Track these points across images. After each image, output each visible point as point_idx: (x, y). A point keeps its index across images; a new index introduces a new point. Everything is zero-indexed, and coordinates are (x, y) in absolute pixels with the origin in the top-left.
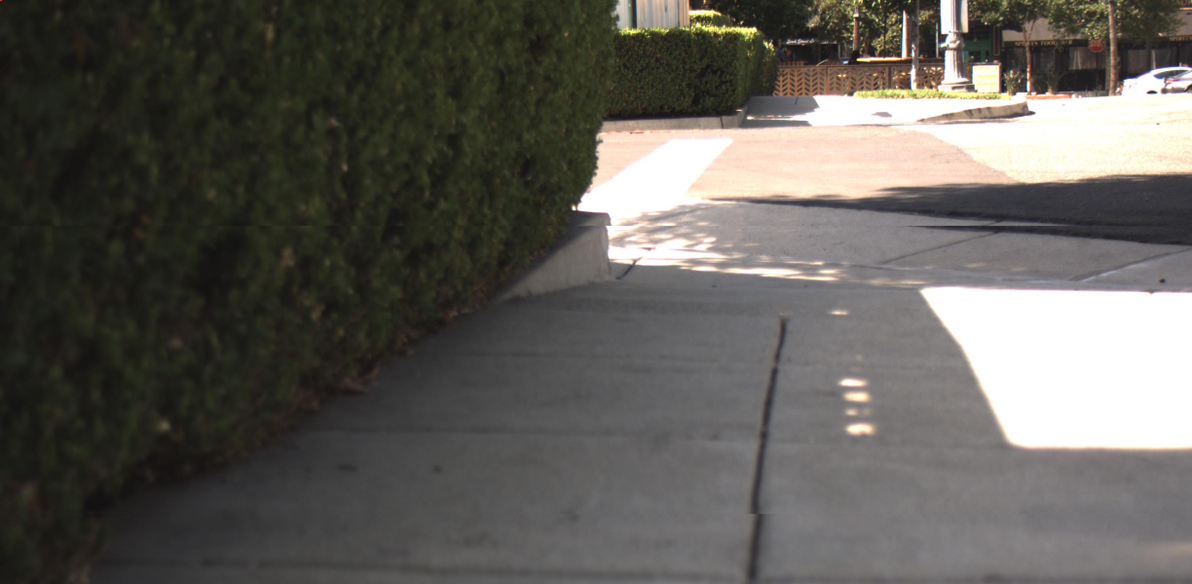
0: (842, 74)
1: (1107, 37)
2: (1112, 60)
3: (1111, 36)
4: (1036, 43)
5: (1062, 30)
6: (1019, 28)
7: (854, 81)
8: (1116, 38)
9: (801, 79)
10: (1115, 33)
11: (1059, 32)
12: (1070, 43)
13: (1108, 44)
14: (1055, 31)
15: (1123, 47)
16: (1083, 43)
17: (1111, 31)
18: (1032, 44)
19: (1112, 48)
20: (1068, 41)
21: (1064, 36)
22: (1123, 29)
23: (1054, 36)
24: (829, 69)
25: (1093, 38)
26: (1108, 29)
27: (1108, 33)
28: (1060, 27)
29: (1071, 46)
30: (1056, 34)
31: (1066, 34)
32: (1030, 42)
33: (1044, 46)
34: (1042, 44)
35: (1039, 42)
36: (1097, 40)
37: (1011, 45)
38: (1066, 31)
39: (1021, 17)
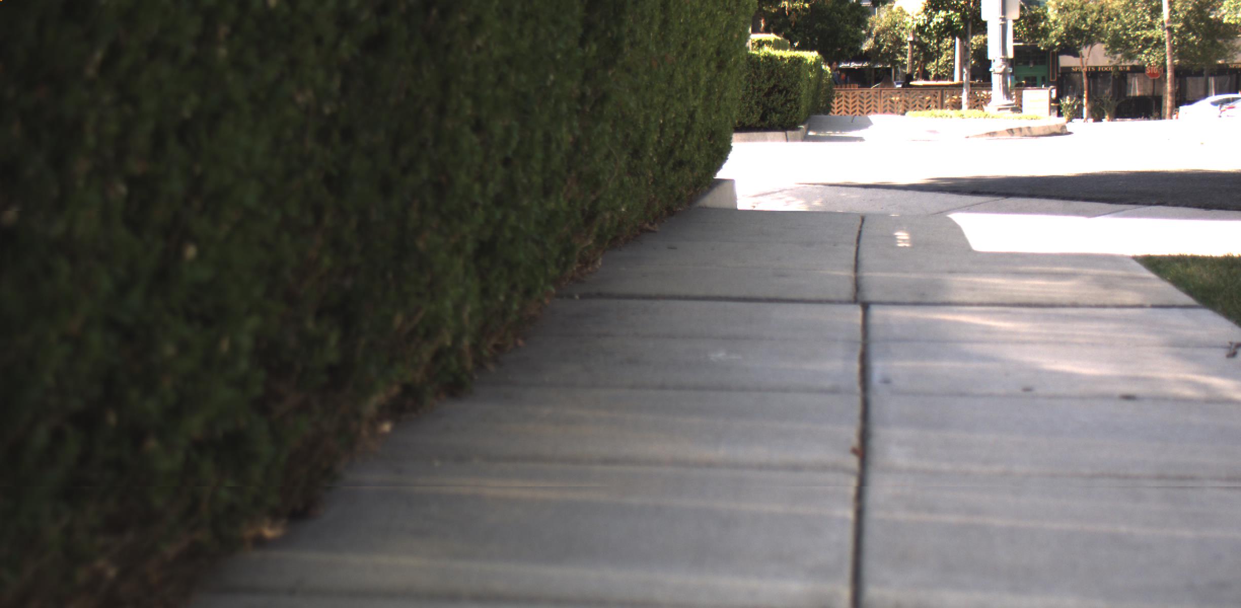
0: (896, 96)
1: (1164, 64)
2: (1169, 87)
3: (1168, 62)
4: (1093, 69)
5: (1119, 56)
6: (1075, 53)
7: (907, 104)
8: (1173, 65)
9: (854, 102)
10: (1172, 60)
11: (1115, 58)
12: (1128, 69)
13: (1165, 71)
14: (1111, 57)
15: (1180, 74)
16: (1139, 70)
17: (1168, 57)
18: (1089, 70)
19: (1169, 75)
20: (1126, 67)
21: (1121, 62)
22: (1181, 55)
23: (1110, 62)
24: (883, 91)
25: (1150, 65)
26: (1165, 56)
27: (1165, 60)
28: (1116, 53)
29: (1128, 72)
30: (1112, 60)
31: (1123, 60)
32: (1088, 67)
33: (1101, 72)
34: (1099, 70)
35: (1096, 68)
36: (1154, 66)
37: (1068, 70)
38: (1123, 56)
39: (1077, 42)
